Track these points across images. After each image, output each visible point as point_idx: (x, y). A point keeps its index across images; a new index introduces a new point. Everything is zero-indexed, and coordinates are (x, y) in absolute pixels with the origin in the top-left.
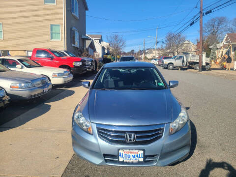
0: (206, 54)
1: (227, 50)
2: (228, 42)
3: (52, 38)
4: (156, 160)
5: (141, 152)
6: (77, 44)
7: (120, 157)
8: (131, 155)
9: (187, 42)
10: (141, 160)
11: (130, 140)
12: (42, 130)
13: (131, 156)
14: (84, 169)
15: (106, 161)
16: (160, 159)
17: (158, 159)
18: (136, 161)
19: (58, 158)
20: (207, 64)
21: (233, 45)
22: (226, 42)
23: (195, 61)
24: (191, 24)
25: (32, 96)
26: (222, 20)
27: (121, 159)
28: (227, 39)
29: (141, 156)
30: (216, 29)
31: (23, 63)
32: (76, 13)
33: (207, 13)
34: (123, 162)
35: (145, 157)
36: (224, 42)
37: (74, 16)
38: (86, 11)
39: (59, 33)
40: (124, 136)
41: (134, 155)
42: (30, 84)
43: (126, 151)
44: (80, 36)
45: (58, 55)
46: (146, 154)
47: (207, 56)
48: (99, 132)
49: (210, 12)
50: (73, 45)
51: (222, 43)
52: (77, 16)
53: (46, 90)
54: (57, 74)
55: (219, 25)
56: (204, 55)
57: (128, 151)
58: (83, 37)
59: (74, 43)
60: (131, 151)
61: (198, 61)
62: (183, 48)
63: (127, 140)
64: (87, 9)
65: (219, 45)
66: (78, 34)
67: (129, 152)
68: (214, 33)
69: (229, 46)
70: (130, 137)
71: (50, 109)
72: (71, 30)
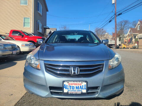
0: (119, 39)
1: (130, 38)
2: (131, 33)
3: (24, 26)
4: (98, 92)
5: (84, 84)
6: (40, 30)
7: (65, 88)
8: (75, 86)
9: (106, 34)
10: (84, 91)
11: (74, 73)
12: (5, 76)
13: (75, 88)
14: (33, 103)
15: (52, 93)
16: (101, 90)
17: (99, 91)
18: (80, 93)
19: (12, 95)
20: (120, 45)
21: (134, 35)
22: (130, 33)
23: (112, 44)
24: (110, 22)
25: (3, 55)
26: (126, 22)
27: (65, 91)
28: (130, 31)
29: (84, 88)
30: (123, 27)
31: (2, 37)
32: (40, 12)
33: (119, 15)
34: (67, 94)
35: (88, 88)
36: (128, 33)
37: (39, 14)
38: (47, 12)
39: (29, 23)
40: (69, 70)
41: (77, 86)
42: (2, 47)
43: (70, 83)
44: (43, 26)
45: (27, 34)
46: (89, 86)
47: (120, 40)
48: (46, 67)
49: (121, 14)
50: (38, 31)
51: (128, 34)
52: (41, 14)
53: (14, 52)
54: (25, 45)
55: (125, 24)
56: (118, 39)
57: (72, 82)
58: (45, 27)
59: (38, 30)
60: (76, 83)
61: (114, 44)
62: (105, 37)
63: (71, 73)
64: (47, 11)
65: (125, 35)
66: (41, 25)
67: (73, 84)
68: (122, 29)
69: (131, 35)
70: (74, 71)
71: (16, 64)
72: (37, 22)
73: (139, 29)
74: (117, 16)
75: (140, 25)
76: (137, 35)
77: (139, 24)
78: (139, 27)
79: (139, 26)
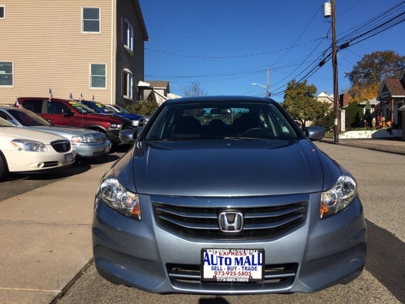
11: (230, 228)
24: (321, 64)
63: (221, 229)
74: (337, 50)
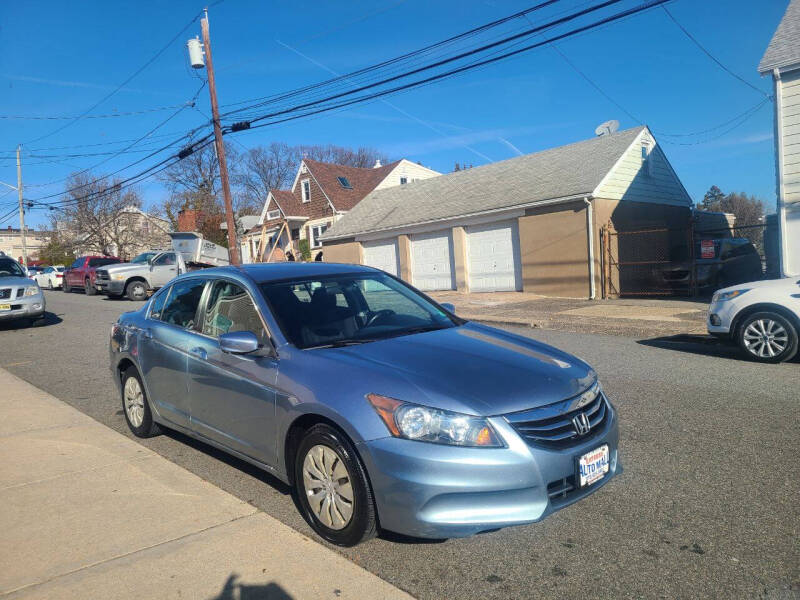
2: (276, 215)
11: (584, 430)
21: (291, 222)
22: (271, 215)
28: (273, 206)
33: (237, 128)
36: (266, 214)
51: (263, 216)
70: (582, 423)
73: (308, 198)
74: (224, 133)
75: (307, 180)
76: (303, 223)
77: (303, 176)
78: (307, 189)
79: (306, 185)
